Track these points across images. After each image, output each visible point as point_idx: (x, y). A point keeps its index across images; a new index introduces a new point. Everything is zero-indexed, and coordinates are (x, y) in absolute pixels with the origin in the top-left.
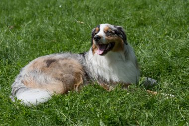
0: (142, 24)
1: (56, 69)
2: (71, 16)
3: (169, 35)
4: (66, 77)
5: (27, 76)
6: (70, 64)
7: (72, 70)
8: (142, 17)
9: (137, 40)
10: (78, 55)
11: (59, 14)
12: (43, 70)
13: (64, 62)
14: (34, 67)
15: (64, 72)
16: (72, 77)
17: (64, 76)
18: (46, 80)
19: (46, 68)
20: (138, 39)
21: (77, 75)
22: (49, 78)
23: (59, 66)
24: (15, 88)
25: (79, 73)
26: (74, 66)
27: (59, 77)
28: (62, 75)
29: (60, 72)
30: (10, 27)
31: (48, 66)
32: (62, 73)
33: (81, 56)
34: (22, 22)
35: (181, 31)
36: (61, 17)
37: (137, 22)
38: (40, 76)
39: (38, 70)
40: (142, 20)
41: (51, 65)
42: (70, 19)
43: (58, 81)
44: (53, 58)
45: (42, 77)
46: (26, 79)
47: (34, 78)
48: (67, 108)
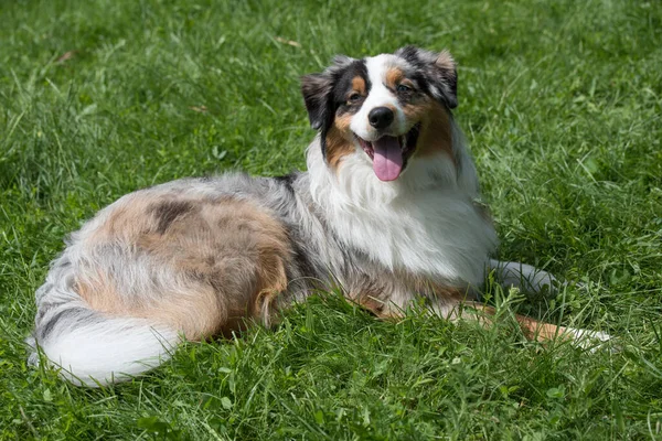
0: (493, 50)
1: (189, 241)
2: (261, 17)
3: (584, 91)
4: (227, 270)
5: (87, 264)
6: (242, 220)
7: (249, 240)
8: (491, 24)
9: (476, 108)
10: (272, 183)
11: (221, 12)
12: (143, 244)
13: (220, 211)
14: (112, 230)
15: (221, 248)
16: (250, 267)
17: (221, 264)
18: (155, 281)
19: (155, 237)
20: (481, 105)
21: (268, 257)
22: (166, 274)
23: (204, 227)
24: (47, 305)
25: (276, 251)
26: (255, 225)
27: (203, 268)
28: (211, 261)
29: (205, 250)
30: (60, 56)
31: (162, 229)
32: (212, 252)
33: (282, 188)
34: (101, 37)
35: (623, 80)
36: (227, 20)
37: (476, 42)
38: (133, 267)
39: (126, 245)
40: (490, 36)
41: (173, 225)
42: (258, 27)
43: (196, 284)
44: (181, 198)
45: (138, 272)
46: (85, 275)
47: (111, 275)
48: (226, 402)
